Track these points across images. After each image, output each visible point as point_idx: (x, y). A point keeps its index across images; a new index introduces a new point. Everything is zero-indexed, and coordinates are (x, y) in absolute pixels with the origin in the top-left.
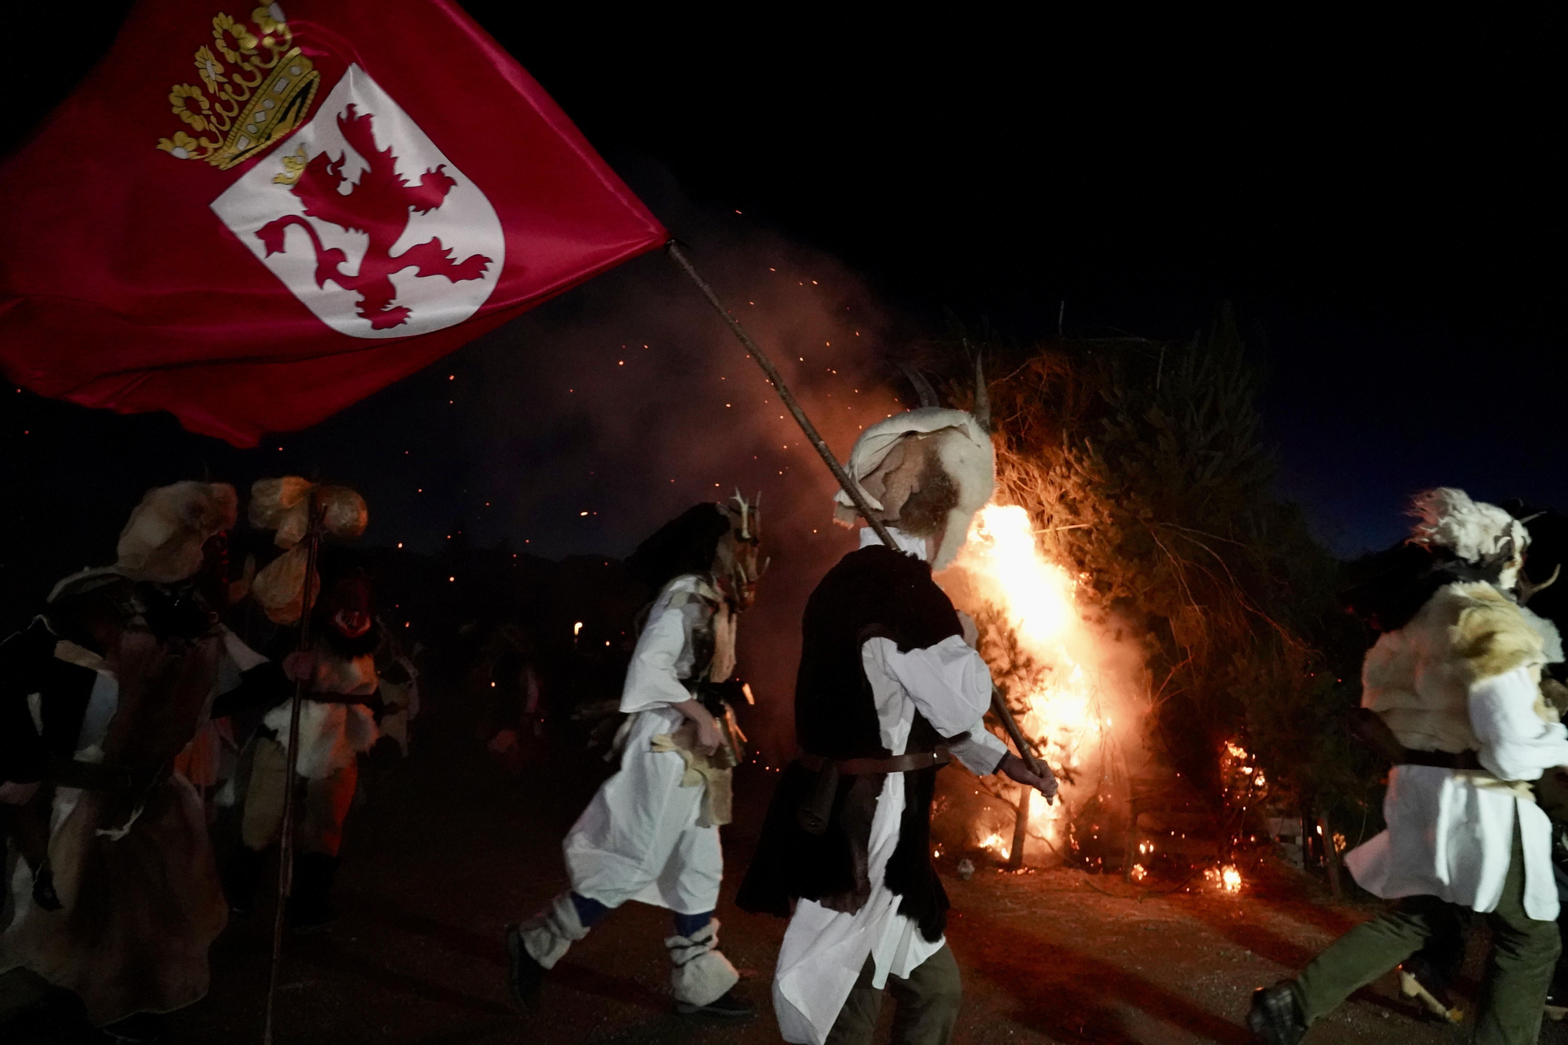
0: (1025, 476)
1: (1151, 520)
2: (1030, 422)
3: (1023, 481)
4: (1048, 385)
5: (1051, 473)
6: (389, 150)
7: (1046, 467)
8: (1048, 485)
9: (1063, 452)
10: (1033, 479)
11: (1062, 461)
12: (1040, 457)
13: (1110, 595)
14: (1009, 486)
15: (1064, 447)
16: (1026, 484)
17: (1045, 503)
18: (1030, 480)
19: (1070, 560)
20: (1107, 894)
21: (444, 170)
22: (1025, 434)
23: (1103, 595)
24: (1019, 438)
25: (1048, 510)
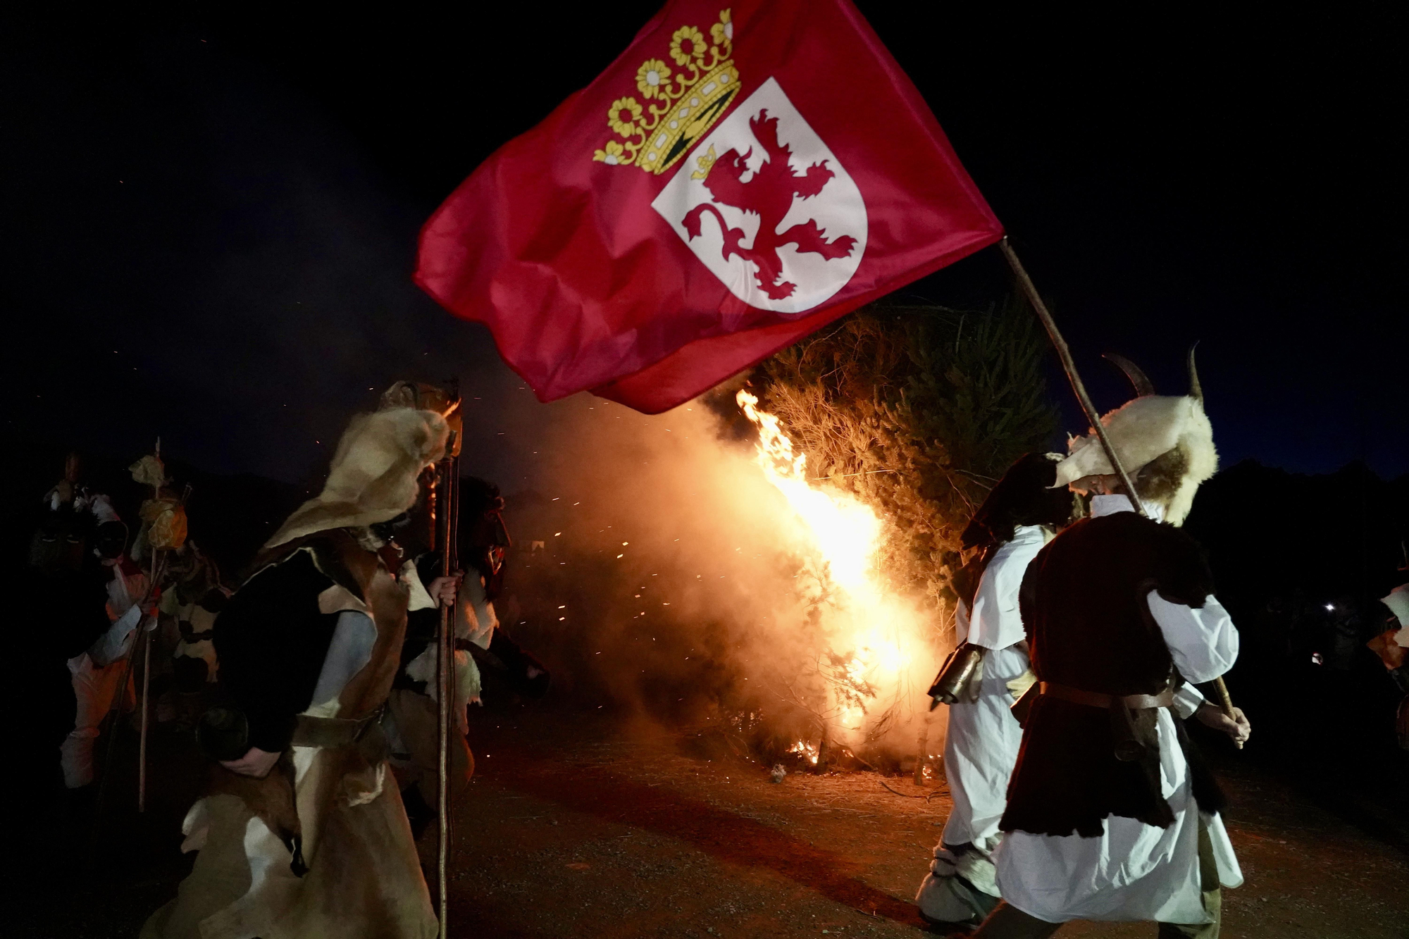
0: (839, 425)
1: (947, 467)
2: (845, 379)
3: (838, 429)
4: (861, 345)
5: (863, 423)
6: (787, 146)
7: (858, 418)
8: (859, 434)
9: (874, 405)
10: (846, 428)
11: (871, 412)
12: (854, 409)
13: (912, 531)
14: (825, 434)
15: (874, 401)
16: (840, 433)
17: (856, 450)
18: (844, 429)
19: (877, 500)
20: (901, 795)
21: (826, 164)
22: (840, 388)
23: (905, 532)
24: (835, 392)
25: (859, 456)
